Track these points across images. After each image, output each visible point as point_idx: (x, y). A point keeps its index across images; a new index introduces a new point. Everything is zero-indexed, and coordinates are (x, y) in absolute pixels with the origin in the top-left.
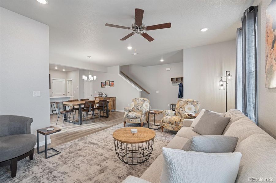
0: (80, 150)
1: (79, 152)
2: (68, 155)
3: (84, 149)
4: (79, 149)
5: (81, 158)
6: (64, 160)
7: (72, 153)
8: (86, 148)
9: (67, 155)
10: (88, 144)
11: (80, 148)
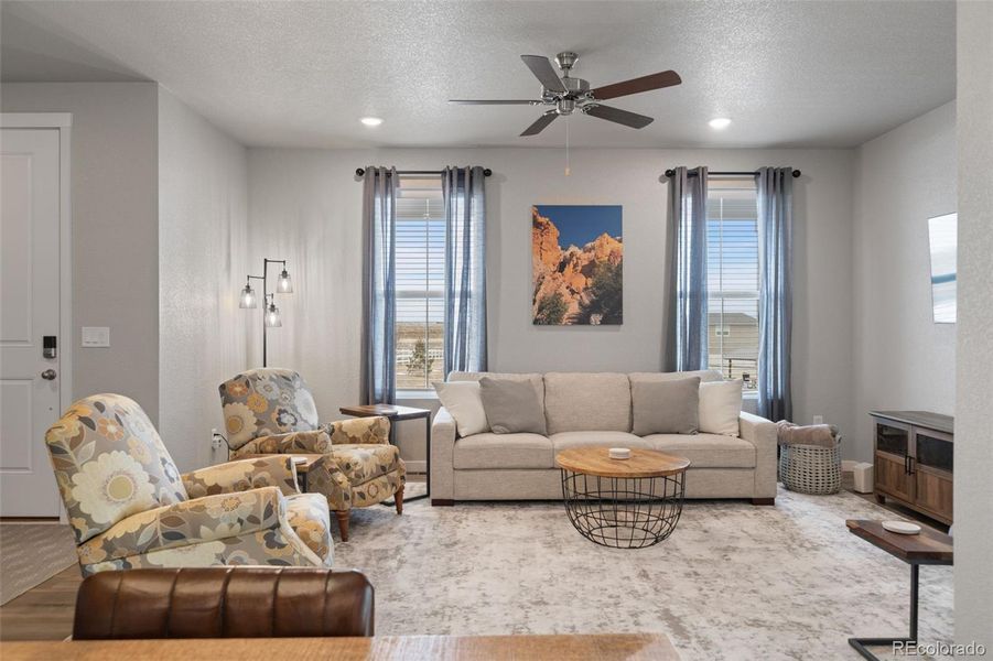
0: (756, 623)
1: (766, 617)
2: (814, 623)
3: (733, 620)
4: (760, 626)
5: (767, 592)
6: (835, 614)
7: (799, 624)
8: (724, 619)
9: (821, 626)
10: (703, 634)
11: (754, 630)
